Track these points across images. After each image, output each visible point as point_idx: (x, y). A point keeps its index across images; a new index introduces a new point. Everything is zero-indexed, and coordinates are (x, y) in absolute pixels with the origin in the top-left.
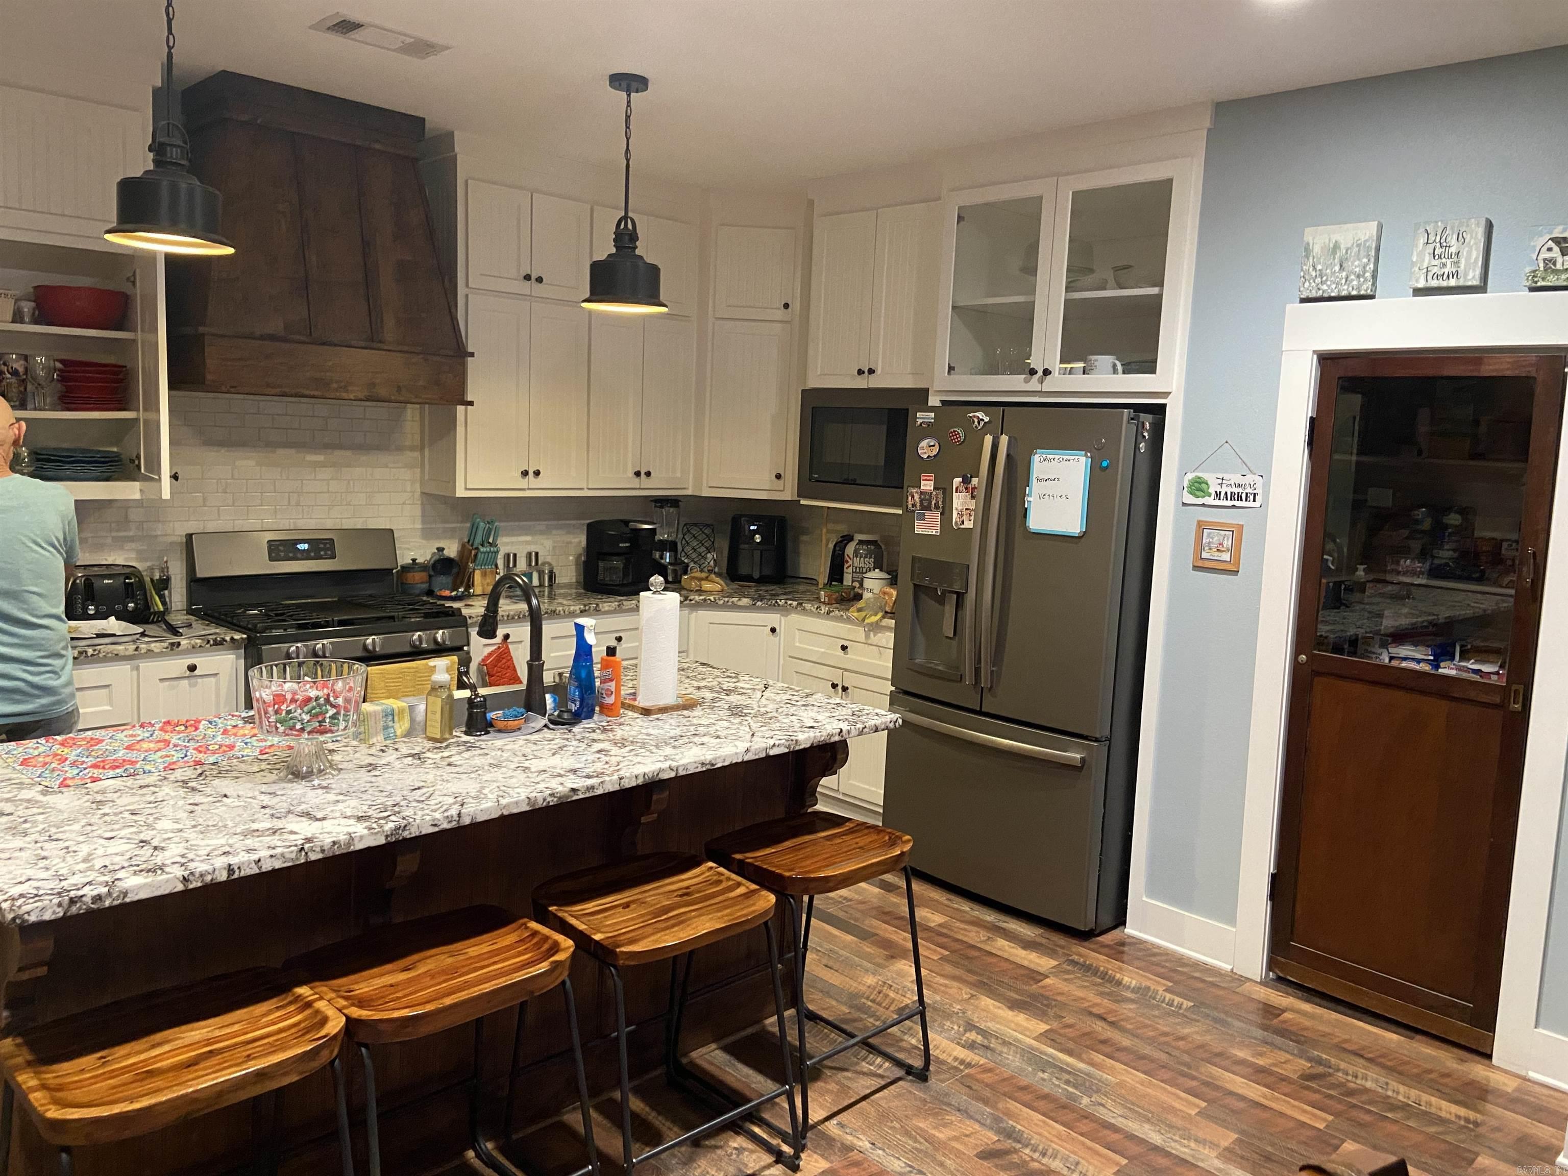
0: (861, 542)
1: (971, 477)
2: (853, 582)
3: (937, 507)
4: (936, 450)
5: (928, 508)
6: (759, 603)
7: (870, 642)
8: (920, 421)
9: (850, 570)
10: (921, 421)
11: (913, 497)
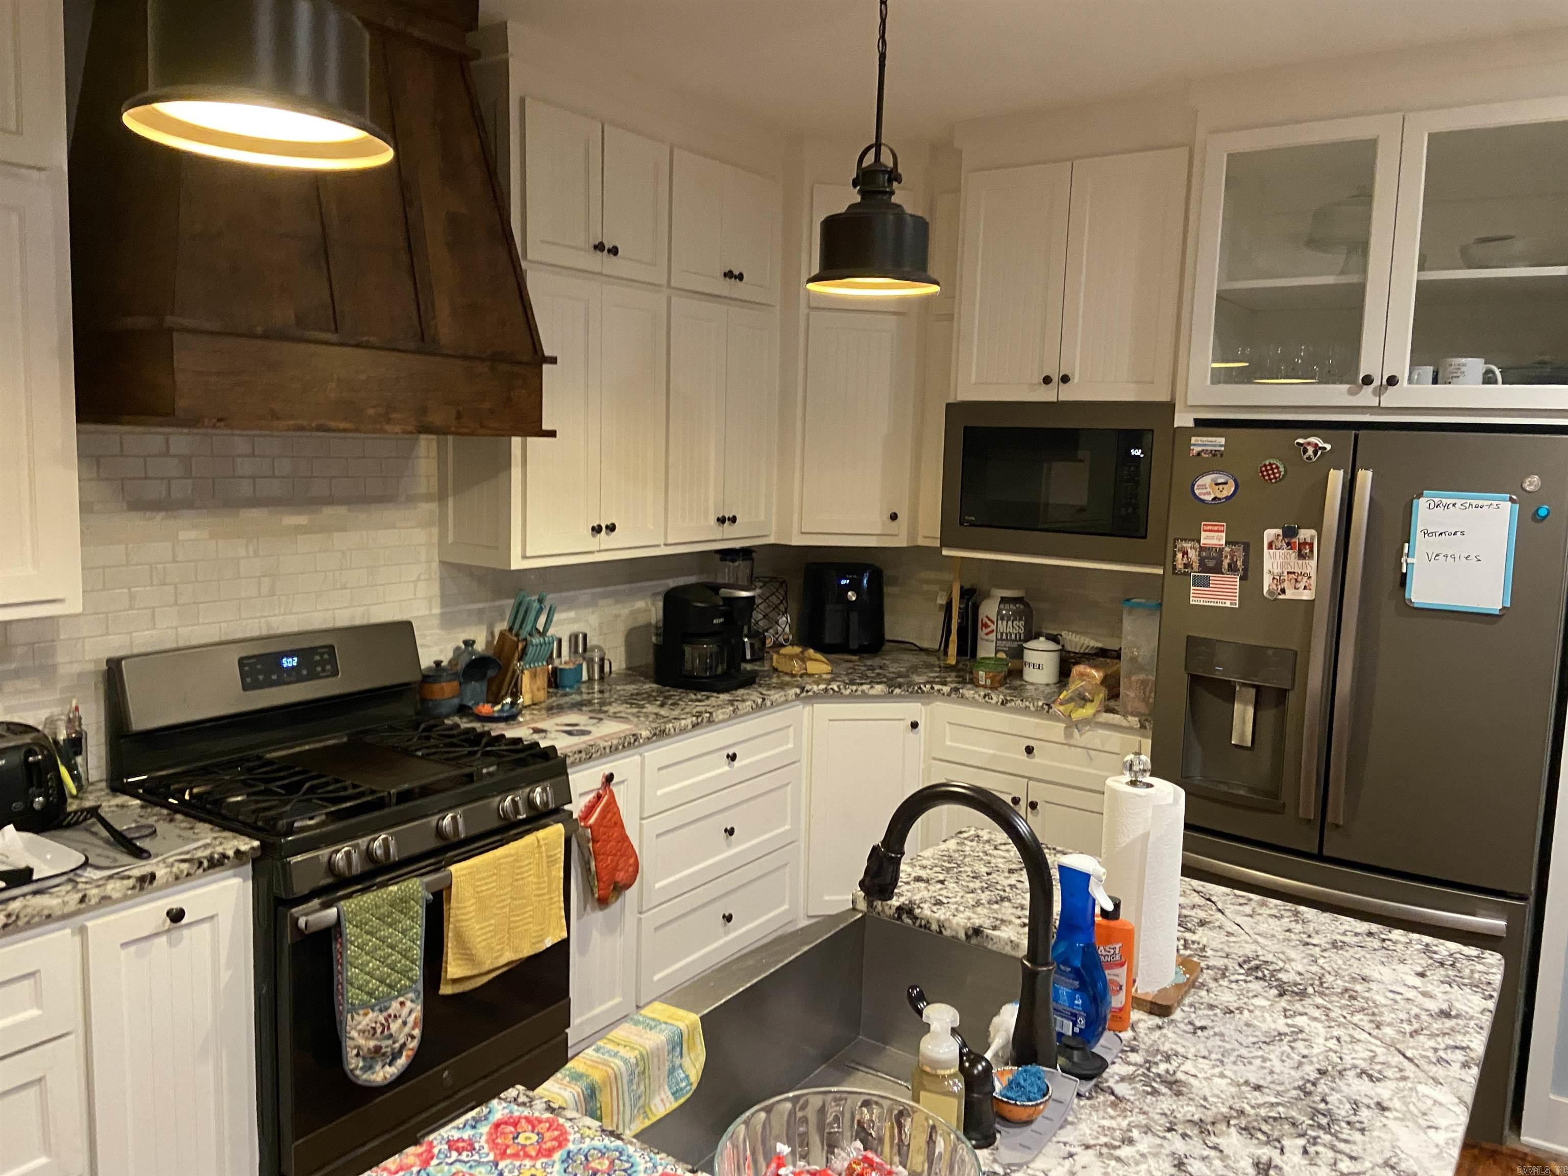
0: (1004, 600)
1: (1299, 528)
2: (997, 652)
3: (1232, 568)
4: (1229, 490)
5: (1217, 570)
6: (897, 691)
7: (1073, 742)
8: (1197, 449)
9: (993, 636)
10: (1200, 449)
11: (1185, 553)
